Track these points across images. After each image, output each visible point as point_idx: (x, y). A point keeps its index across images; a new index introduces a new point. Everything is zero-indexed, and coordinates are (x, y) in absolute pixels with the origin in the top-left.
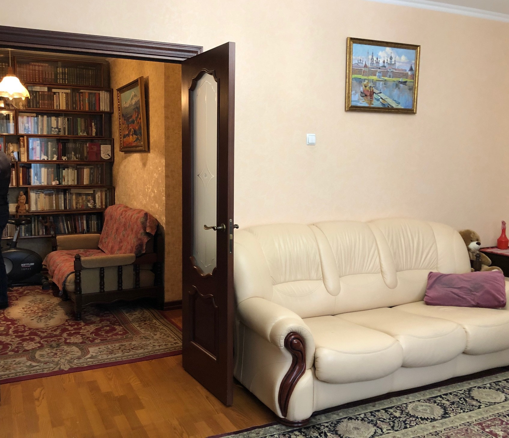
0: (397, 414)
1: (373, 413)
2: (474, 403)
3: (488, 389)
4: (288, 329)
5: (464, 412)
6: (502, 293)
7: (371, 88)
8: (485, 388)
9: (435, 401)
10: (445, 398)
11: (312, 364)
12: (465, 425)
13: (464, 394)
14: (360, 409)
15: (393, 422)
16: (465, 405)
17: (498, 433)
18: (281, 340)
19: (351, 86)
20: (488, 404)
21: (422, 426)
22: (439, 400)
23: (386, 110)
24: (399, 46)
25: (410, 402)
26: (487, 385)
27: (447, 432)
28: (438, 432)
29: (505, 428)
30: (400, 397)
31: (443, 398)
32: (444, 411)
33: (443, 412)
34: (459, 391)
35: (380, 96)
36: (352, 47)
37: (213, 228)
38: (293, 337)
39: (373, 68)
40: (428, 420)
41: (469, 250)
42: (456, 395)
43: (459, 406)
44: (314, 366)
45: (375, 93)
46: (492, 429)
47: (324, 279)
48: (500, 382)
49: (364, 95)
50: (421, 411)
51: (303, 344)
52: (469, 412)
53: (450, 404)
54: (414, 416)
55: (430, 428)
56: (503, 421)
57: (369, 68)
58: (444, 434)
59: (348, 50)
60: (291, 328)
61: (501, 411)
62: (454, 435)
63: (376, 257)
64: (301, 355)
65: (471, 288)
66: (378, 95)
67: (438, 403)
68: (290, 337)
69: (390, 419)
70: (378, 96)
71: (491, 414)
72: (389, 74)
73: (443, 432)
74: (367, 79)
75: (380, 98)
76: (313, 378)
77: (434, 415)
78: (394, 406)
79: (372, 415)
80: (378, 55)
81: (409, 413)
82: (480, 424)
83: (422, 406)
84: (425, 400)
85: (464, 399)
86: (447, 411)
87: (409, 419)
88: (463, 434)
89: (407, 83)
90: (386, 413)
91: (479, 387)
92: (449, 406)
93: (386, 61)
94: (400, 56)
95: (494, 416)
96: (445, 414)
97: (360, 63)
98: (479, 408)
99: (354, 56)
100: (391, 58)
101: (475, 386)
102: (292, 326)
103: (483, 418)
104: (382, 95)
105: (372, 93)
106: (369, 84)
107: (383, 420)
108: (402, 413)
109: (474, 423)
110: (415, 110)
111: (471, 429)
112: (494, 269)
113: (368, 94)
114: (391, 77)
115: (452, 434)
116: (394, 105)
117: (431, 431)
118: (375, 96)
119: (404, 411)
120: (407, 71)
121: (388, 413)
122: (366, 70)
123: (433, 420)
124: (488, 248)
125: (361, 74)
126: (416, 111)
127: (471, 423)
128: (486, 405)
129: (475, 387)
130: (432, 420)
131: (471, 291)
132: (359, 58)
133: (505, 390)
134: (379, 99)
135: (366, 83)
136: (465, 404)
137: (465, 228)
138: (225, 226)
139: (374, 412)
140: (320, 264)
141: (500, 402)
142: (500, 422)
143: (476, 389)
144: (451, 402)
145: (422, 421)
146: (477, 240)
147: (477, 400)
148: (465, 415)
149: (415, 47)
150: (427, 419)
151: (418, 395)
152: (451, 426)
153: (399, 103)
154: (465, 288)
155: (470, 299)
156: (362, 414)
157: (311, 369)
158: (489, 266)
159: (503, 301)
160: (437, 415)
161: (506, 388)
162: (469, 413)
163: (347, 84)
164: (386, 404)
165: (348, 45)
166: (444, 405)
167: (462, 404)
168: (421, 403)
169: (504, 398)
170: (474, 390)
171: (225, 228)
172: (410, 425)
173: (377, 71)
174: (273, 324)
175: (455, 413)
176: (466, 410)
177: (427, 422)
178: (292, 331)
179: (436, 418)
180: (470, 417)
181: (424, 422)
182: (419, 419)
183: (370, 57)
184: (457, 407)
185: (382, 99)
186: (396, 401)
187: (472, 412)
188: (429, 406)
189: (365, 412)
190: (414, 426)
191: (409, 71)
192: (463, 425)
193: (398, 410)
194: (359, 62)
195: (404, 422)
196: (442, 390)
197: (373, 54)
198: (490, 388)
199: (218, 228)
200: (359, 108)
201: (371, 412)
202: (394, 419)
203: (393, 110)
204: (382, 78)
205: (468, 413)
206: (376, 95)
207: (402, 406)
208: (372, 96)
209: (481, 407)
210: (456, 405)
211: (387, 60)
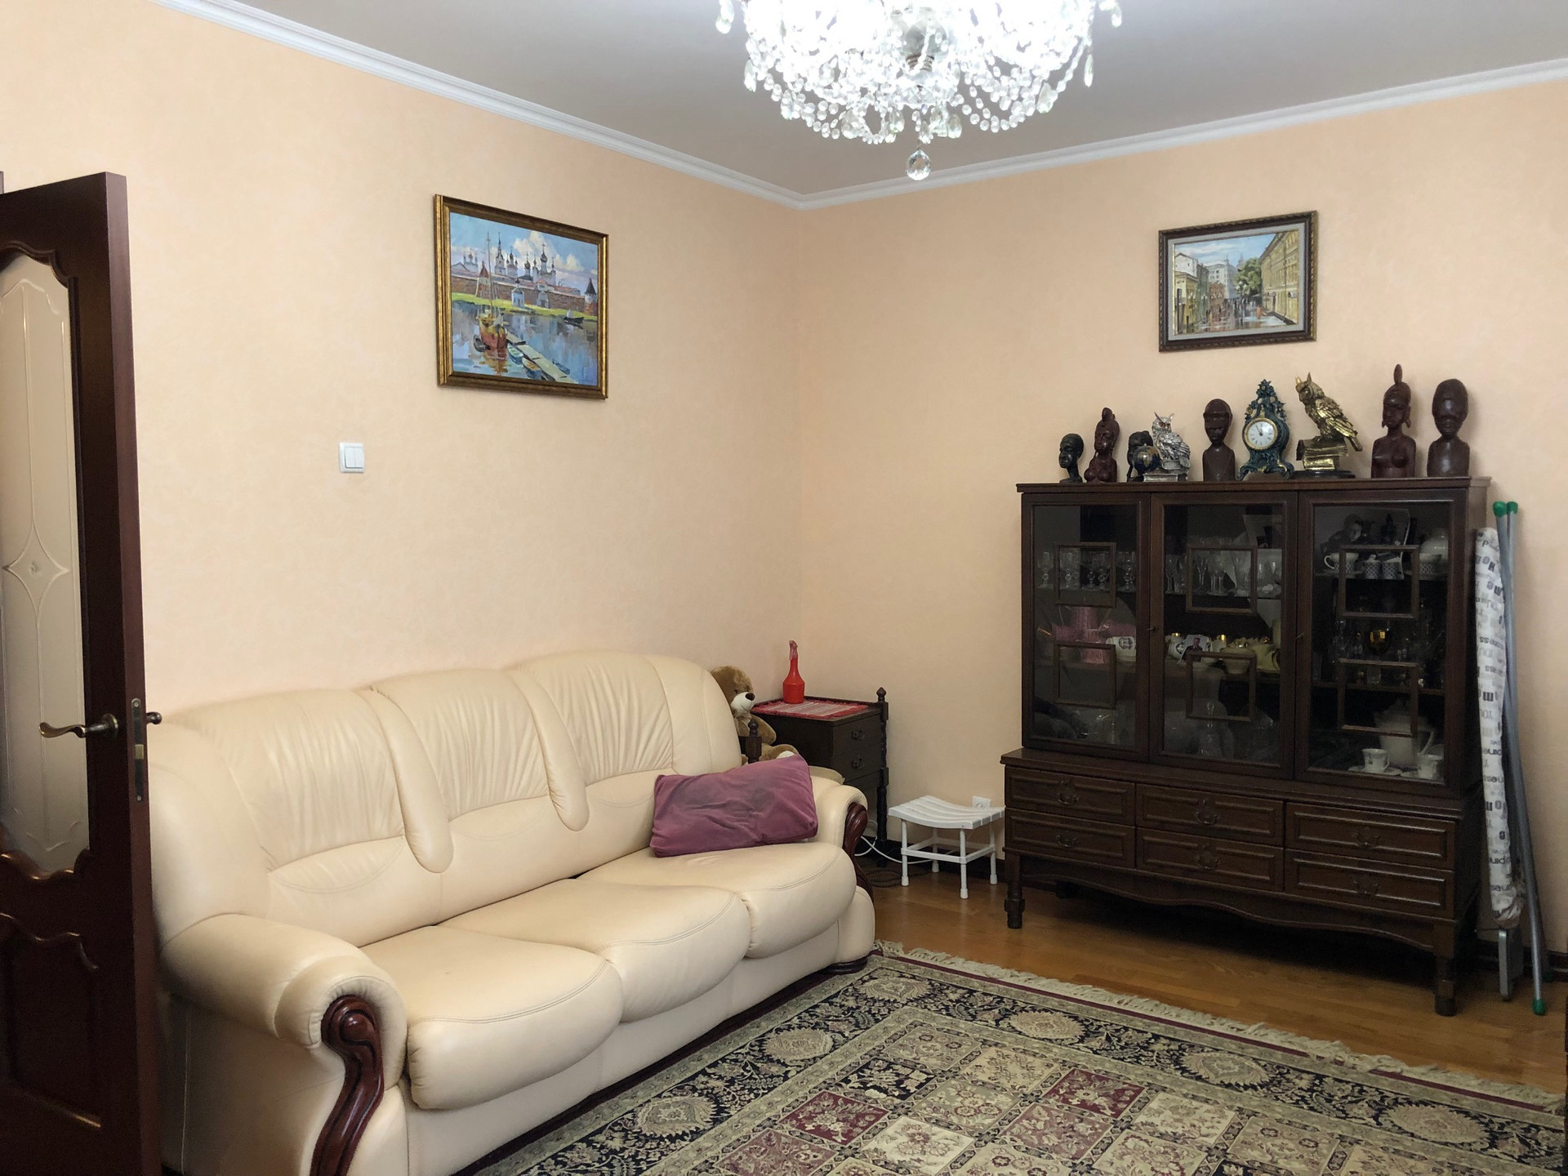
0: (616, 1144)
1: (560, 1156)
2: (775, 1069)
3: (797, 1030)
4: (332, 990)
5: (757, 1096)
6: (808, 805)
7: (501, 330)
8: (789, 1028)
9: (694, 1087)
10: (714, 1074)
11: (400, 1072)
12: (764, 1128)
13: (752, 1053)
14: (527, 1156)
15: (610, 1165)
16: (756, 1079)
17: (832, 1128)
18: (311, 1027)
19: (449, 320)
20: (802, 1064)
21: (675, 1156)
22: (702, 1083)
23: (538, 385)
24: (561, 230)
25: (641, 1105)
26: (793, 1020)
27: (728, 1154)
28: (711, 1161)
29: (843, 1112)
30: (616, 1099)
31: (709, 1075)
32: (715, 1106)
33: (714, 1108)
34: (740, 1048)
35: (521, 351)
36: (448, 222)
37: (76, 730)
38: (345, 1009)
39: (503, 280)
40: (685, 1137)
41: (734, 711)
42: (736, 1061)
43: (745, 1085)
44: (407, 1077)
45: (511, 344)
46: (818, 1121)
47: (408, 831)
48: (817, 1006)
49: (483, 345)
50: (668, 1119)
51: (373, 1024)
52: (766, 1093)
53: (726, 1086)
54: (652, 1138)
55: (693, 1155)
56: (836, 1098)
57: (492, 278)
58: (723, 1161)
59: (438, 227)
60: (340, 986)
61: (830, 1075)
62: (744, 1157)
63: (537, 756)
64: (369, 1054)
65: (747, 803)
66: (518, 349)
67: (702, 1090)
68: (335, 1011)
69: (600, 1161)
70: (517, 351)
71: (811, 1086)
72: (540, 297)
73: (721, 1159)
74: (489, 307)
75: (521, 355)
76: (405, 1104)
77: (696, 1122)
78: (607, 1125)
79: (557, 1163)
80: (512, 247)
81: (641, 1131)
82: (794, 1116)
83: (668, 1106)
84: (671, 1091)
85: (752, 1065)
86: (723, 1103)
87: (643, 1147)
88: (763, 1149)
89: (584, 324)
90: (591, 1149)
91: (778, 1030)
92: (725, 1090)
93: (532, 265)
94: (564, 256)
95: (817, 1090)
96: (718, 1114)
97: (468, 263)
98: (786, 1078)
99: (454, 245)
100: (544, 259)
101: (770, 1027)
102: (344, 980)
103: (797, 1100)
104: (526, 348)
105: (502, 343)
106: (494, 319)
107: (585, 1168)
108: (626, 1138)
109: (782, 1118)
110: (604, 389)
111: (776, 1134)
112: (783, 750)
113: (494, 345)
114: (547, 305)
115: (741, 1158)
116: (557, 376)
117: (696, 1163)
118: (510, 350)
119: (630, 1130)
120: (582, 294)
121: (594, 1147)
122: (484, 283)
123: (697, 1133)
124: (766, 704)
125: (474, 294)
126: (606, 392)
127: (774, 1119)
128: (799, 1069)
129: (771, 1031)
130: (695, 1136)
131: (750, 809)
132: (468, 250)
133: (829, 1023)
134: (521, 358)
135: (486, 316)
136: (757, 1077)
137: (721, 663)
138: (115, 721)
139: (562, 1153)
140: (396, 794)
141: (826, 1055)
142: (831, 1102)
143: (773, 1035)
144: (727, 1082)
145: (673, 1144)
146: (748, 688)
147: (778, 1061)
148: (759, 1104)
149: (596, 237)
150: (681, 1137)
151: (656, 1083)
152: (734, 1138)
153: (567, 371)
154: (736, 803)
155: (746, 829)
156: (532, 1168)
157: (397, 1084)
158: (773, 745)
159: (811, 824)
160: (702, 1119)
161: (830, 1018)
162: (769, 1095)
163: (440, 314)
164: (588, 1124)
165: (438, 215)
166: (714, 1092)
167: (750, 1078)
168: (666, 1099)
169: (830, 1044)
170: (769, 1038)
171: (116, 726)
172: (648, 1163)
173: (513, 288)
174: (286, 984)
175: (740, 1104)
176: (761, 1092)
177: (683, 1143)
178: (343, 991)
179: (702, 1128)
180: (770, 1104)
181: (677, 1144)
182: (666, 1140)
183: (494, 251)
184: (743, 1089)
185: (527, 358)
186: (608, 1112)
187: (772, 1092)
188: (684, 1103)
189: (539, 1160)
190: (655, 1161)
191: (586, 293)
192: (760, 1128)
193: (616, 1132)
194: (468, 260)
195: (634, 1157)
196: (706, 1056)
197: (500, 243)
198: (800, 1027)
199: (92, 729)
200: (474, 378)
201: (554, 1157)
202: (611, 1156)
203: (554, 388)
204: (526, 305)
205: (766, 1096)
206: (514, 349)
207: (623, 1119)
208: (503, 351)
209: (789, 1075)
210: (739, 1084)
211: (535, 263)
